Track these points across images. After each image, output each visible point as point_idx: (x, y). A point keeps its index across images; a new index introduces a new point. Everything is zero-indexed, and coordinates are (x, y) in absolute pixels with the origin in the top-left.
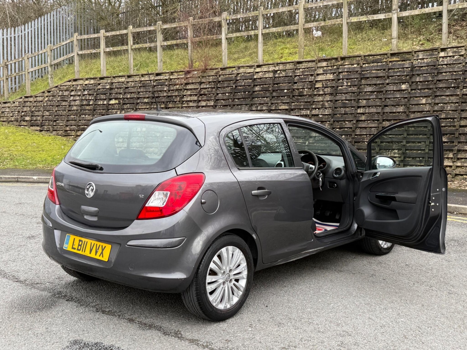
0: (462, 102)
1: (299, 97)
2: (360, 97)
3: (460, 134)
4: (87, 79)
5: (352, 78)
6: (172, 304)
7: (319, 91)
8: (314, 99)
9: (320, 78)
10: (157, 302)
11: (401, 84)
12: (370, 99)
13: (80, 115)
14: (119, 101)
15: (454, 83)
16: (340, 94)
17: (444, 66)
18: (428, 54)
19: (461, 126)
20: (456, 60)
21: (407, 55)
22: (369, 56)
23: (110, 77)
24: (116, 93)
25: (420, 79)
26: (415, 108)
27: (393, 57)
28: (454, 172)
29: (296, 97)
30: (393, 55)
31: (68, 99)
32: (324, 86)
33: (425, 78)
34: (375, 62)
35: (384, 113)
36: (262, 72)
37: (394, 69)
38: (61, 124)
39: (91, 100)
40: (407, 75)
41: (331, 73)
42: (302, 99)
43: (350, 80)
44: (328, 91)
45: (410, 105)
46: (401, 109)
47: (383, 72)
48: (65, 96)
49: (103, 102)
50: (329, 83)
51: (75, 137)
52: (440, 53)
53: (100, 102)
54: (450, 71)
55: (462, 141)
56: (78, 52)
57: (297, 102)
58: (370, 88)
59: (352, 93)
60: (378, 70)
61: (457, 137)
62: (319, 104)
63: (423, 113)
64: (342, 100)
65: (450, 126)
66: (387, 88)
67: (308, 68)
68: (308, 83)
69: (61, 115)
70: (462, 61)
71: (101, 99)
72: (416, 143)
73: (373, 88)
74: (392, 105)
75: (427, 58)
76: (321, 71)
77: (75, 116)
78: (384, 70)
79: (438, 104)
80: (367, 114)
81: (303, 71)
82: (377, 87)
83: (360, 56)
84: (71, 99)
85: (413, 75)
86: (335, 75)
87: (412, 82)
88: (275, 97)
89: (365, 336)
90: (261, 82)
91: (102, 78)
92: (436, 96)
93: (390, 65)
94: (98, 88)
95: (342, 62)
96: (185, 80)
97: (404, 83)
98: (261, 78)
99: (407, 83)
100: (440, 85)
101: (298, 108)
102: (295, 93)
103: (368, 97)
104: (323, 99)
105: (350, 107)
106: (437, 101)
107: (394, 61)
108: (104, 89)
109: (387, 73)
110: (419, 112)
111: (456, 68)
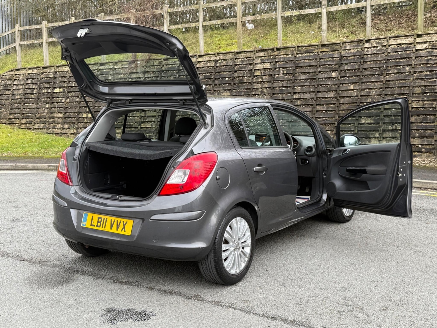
0: (386, 88)
1: (240, 85)
2: (295, 84)
3: (384, 116)
4: (30, 69)
5: (288, 67)
6: (181, 273)
7: (258, 79)
8: (254, 86)
9: (258, 67)
10: (167, 272)
11: (332, 72)
12: (304, 86)
13: (24, 104)
14: (63, 90)
15: (378, 71)
16: (277, 82)
17: (368, 56)
18: (354, 45)
19: (385, 109)
20: (379, 50)
21: (336, 46)
22: (301, 47)
23: (54, 67)
24: (60, 82)
25: (348, 68)
26: (345, 94)
27: (323, 48)
29: (237, 85)
30: (323, 46)
31: (11, 88)
32: (263, 74)
33: (352, 67)
34: (308, 53)
35: (317, 98)
36: (204, 61)
37: (325, 59)
38: (5, 113)
39: (34, 88)
40: (336, 64)
41: (268, 62)
42: (242, 86)
43: (286, 69)
44: (266, 78)
45: (340, 90)
46: (332, 95)
47: (315, 62)
48: (7, 85)
49: (47, 91)
50: (267, 71)
51: (20, 125)
52: (365, 44)
53: (44, 91)
54: (374, 60)
55: (387, 122)
56: (20, 42)
57: (238, 89)
58: (304, 76)
59: (288, 80)
60: (311, 60)
61: (382, 119)
62: (258, 91)
63: (352, 97)
64: (279, 87)
65: (376, 109)
66: (319, 76)
67: (246, 58)
68: (247, 71)
69: (4, 104)
70: (385, 51)
71: (45, 88)
72: (346, 125)
73: (307, 76)
74: (324, 91)
75: (354, 49)
76: (259, 61)
77: (19, 105)
78: (316, 59)
79: (364, 89)
80: (302, 99)
81: (242, 61)
82: (310, 75)
83: (294, 47)
84: (14, 88)
85: (342, 64)
86: (272, 64)
87: (341, 71)
88: (217, 84)
89: (361, 290)
90: (203, 71)
91: (45, 68)
92: (363, 83)
93: (321, 55)
94: (41, 77)
95: (278, 52)
96: (129, 70)
97: (333, 71)
98: (203, 67)
99: (336, 72)
100: (366, 72)
101: (239, 94)
102: (236, 81)
103: (302, 84)
104: (262, 86)
105: (286, 93)
106: (363, 87)
107: (325, 52)
108: (47, 78)
109: (318, 63)
110: (348, 97)
111: (379, 58)
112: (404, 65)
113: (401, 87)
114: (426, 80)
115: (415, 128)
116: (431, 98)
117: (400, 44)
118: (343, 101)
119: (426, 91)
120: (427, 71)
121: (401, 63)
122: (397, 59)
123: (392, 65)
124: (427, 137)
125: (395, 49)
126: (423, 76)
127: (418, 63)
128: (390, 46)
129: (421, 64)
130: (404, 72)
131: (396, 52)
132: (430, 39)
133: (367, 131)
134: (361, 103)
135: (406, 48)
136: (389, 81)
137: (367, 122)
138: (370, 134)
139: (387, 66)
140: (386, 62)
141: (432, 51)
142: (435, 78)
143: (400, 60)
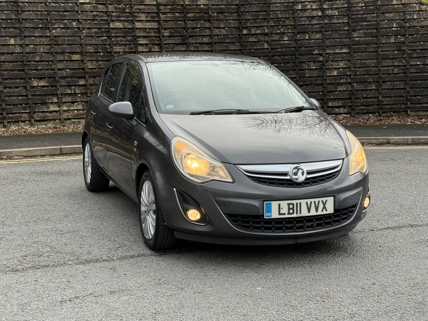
0: (54, 45)
3: (60, 77)
15: (41, 24)
17: (25, 4)
19: (59, 69)
25: (2, 17)
26: (4, 50)
28: (62, 117)
33: (7, 16)
54: (33, 10)
55: (63, 84)
61: (58, 81)
63: (14, 55)
65: (48, 69)
72: (13, 89)
79: (28, 45)
92: (25, 37)
100: (26, 24)
106: (27, 43)
110: (8, 53)
111: (40, 8)
112: (69, 20)
113: (70, 45)
114: (95, 37)
116: (105, 58)
118: (4, 58)
119: (99, 50)
120: (95, 28)
121: (66, 16)
122: (59, 11)
123: (56, 18)
126: (92, 34)
127: (84, 18)
129: (88, 19)
130: (71, 28)
131: (56, 3)
133: (40, 95)
134: (28, 61)
136: (56, 37)
137: (40, 85)
138: (46, 99)
139: (51, 18)
140: (49, 14)
141: (97, 6)
142: (105, 36)
143: (64, 13)
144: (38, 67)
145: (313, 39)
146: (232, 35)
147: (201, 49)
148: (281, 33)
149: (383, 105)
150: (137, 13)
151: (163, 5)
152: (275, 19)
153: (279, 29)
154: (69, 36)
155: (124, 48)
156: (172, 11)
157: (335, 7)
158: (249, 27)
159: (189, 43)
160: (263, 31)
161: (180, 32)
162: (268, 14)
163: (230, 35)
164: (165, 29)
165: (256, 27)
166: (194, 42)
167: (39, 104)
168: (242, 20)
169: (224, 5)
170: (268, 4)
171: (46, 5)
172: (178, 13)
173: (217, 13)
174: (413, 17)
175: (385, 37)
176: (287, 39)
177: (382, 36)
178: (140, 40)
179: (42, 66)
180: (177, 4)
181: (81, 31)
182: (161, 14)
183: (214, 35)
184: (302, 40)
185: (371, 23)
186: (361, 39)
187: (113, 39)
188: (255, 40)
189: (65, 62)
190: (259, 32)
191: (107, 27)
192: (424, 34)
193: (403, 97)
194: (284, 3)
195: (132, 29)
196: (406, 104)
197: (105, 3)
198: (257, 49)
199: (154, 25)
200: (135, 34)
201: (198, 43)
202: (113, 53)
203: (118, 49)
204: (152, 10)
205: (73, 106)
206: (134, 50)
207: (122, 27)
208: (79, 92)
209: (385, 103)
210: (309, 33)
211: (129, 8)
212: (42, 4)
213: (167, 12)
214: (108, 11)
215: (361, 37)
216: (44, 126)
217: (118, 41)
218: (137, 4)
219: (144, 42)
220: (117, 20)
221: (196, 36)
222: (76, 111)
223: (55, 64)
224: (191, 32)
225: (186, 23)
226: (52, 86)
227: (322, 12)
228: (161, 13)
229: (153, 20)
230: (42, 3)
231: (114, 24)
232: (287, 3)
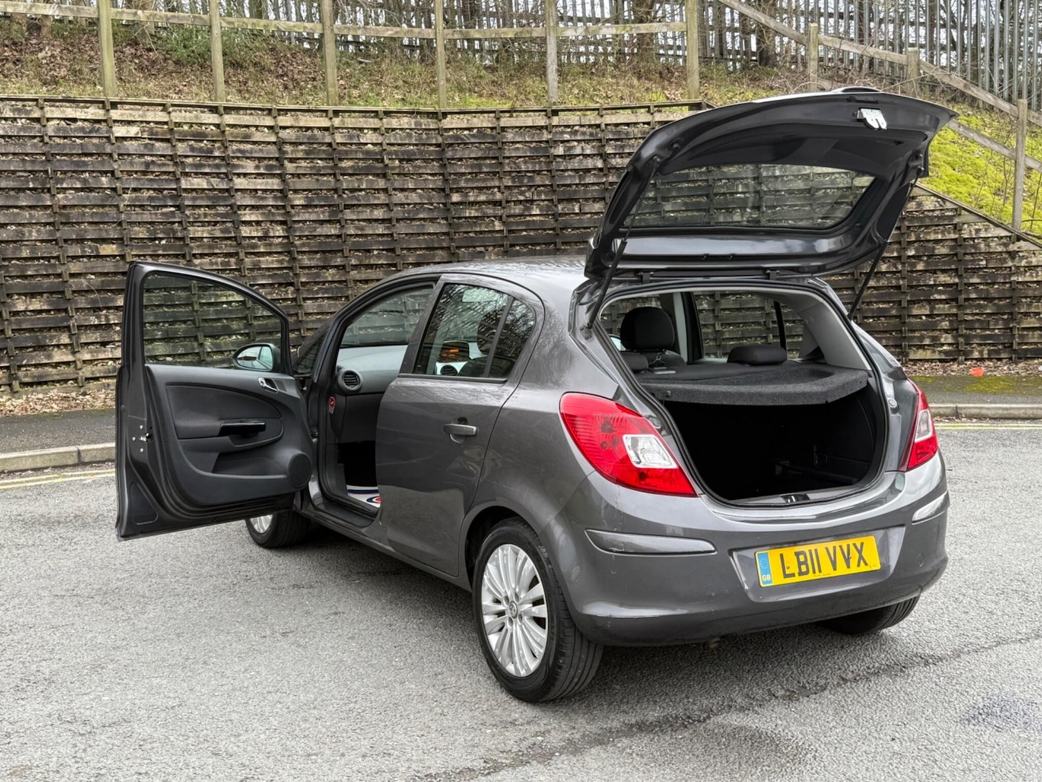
0: (61, 224)
3: (74, 292)
15: (32, 180)
19: (72, 275)
20: (23, 128)
28: (81, 374)
54: (17, 152)
55: (82, 306)
61: (70, 299)
65: (48, 276)
70: (40, 132)
79: (5, 225)
111: (28, 148)
112: (93, 171)
113: (97, 223)
114: (149, 208)
115: (151, 319)
116: (172, 251)
117: (74, 120)
119: (158, 233)
120: (148, 189)
121: (87, 165)
122: (72, 155)
123: (65, 169)
124: (178, 338)
125: (64, 130)
126: (144, 201)
127: (126, 169)
128: (48, 120)
129: (132, 171)
130: (96, 188)
131: (65, 138)
132: (142, 117)
133: (31, 330)
134: (4, 259)
135: (91, 132)
136: (64, 207)
137: (31, 308)
138: (46, 337)
139: (53, 169)
140: (49, 161)
141: (153, 144)
142: (171, 206)
143: (83, 159)
144: (27, 270)
145: (587, 213)
146: (432, 204)
147: (371, 232)
148: (527, 201)
149: (723, 339)
150: (238, 158)
151: (291, 143)
152: (514, 174)
153: (522, 193)
154: (94, 206)
155: (213, 230)
156: (309, 156)
157: (628, 151)
158: (463, 188)
159: (346, 220)
160: (491, 197)
161: (326, 198)
162: (501, 163)
163: (426, 204)
164: (296, 191)
165: (477, 188)
166: (355, 217)
167: (30, 350)
168: (450, 174)
169: (414, 145)
170: (500, 145)
171: (42, 141)
172: (320, 159)
173: (401, 161)
174: (774, 173)
175: (723, 211)
176: (538, 212)
177: (717, 209)
178: (245, 214)
179: (36, 268)
180: (319, 141)
181: (120, 195)
182: (286, 163)
183: (396, 204)
184: (566, 214)
185: (697, 185)
186: (679, 215)
187: (187, 212)
188: (476, 215)
189: (85, 260)
190: (482, 198)
191: (175, 187)
192: (795, 206)
193: (759, 324)
194: (531, 142)
195: (227, 190)
196: (766, 338)
197: (169, 137)
198: (481, 232)
199: (273, 184)
200: (233, 201)
201: (364, 220)
202: (188, 241)
203: (198, 231)
204: (267, 153)
205: (105, 352)
206: (233, 235)
207: (206, 187)
208: (116, 322)
209: (727, 336)
210: (579, 202)
211: (219, 148)
212: (35, 141)
213: (298, 156)
214: (176, 154)
215: (679, 211)
216: (40, 396)
217: (199, 215)
218: (236, 141)
219: (253, 218)
220: (196, 174)
221: (360, 205)
222: (110, 362)
223: (64, 264)
224: (348, 197)
225: (339, 180)
226: (59, 311)
227: (605, 161)
228: (286, 158)
229: (271, 174)
230: (35, 137)
231: (190, 181)
232: (536, 142)
